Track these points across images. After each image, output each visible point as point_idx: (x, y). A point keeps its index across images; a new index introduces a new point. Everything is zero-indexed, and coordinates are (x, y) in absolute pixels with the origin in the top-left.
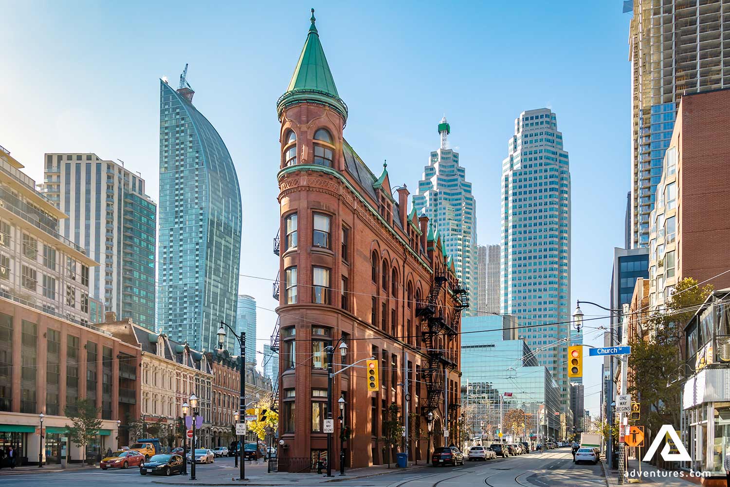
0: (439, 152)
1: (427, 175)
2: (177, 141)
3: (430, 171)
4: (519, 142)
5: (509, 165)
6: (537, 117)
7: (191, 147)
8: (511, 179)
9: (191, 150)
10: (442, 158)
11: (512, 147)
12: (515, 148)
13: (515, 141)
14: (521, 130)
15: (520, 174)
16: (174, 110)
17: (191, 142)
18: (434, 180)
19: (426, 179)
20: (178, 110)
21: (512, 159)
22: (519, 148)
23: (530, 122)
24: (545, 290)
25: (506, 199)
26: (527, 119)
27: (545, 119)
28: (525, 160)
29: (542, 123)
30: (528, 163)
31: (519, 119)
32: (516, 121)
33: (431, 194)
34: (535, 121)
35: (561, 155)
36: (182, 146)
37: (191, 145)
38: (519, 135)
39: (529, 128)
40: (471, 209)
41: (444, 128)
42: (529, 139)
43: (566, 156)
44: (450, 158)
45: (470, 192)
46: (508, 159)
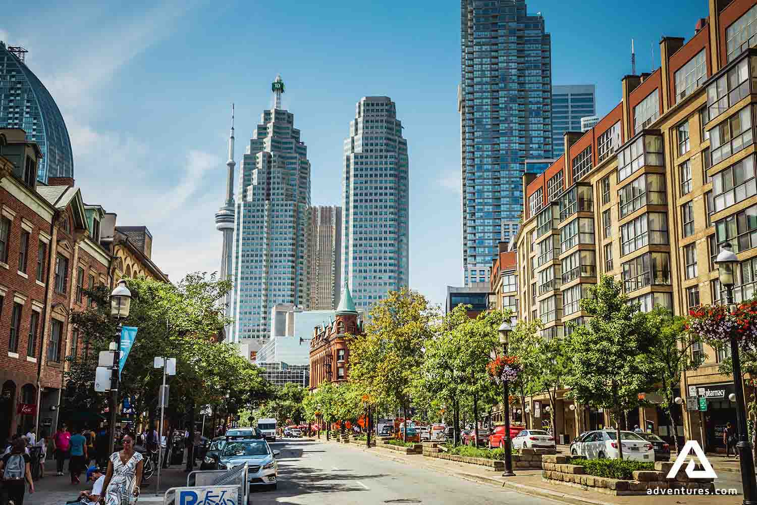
0: (273, 111)
1: (259, 134)
2: (11, 104)
3: (262, 130)
4: (360, 125)
5: (350, 146)
6: (378, 105)
7: (27, 113)
8: (352, 161)
9: (28, 116)
10: (276, 118)
11: (353, 128)
12: (356, 130)
13: (357, 124)
14: (362, 114)
15: (362, 157)
16: (9, 72)
17: (28, 107)
18: (267, 141)
19: (258, 138)
20: (14, 73)
21: (353, 141)
22: (360, 131)
23: (371, 108)
24: (385, 271)
25: (348, 178)
26: (368, 105)
27: (385, 107)
28: (367, 145)
29: (382, 110)
30: (369, 148)
31: (360, 103)
32: (357, 104)
33: (264, 156)
34: (375, 107)
35: (400, 142)
36: (17, 110)
37: (28, 110)
38: (360, 120)
39: (370, 114)
40: (306, 174)
41: (279, 88)
42: (370, 124)
43: (405, 144)
44: (284, 119)
45: (305, 155)
46: (350, 140)
